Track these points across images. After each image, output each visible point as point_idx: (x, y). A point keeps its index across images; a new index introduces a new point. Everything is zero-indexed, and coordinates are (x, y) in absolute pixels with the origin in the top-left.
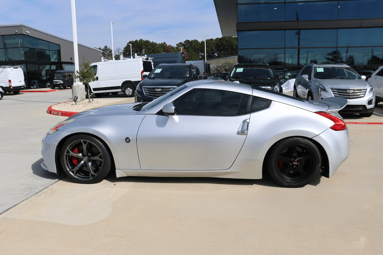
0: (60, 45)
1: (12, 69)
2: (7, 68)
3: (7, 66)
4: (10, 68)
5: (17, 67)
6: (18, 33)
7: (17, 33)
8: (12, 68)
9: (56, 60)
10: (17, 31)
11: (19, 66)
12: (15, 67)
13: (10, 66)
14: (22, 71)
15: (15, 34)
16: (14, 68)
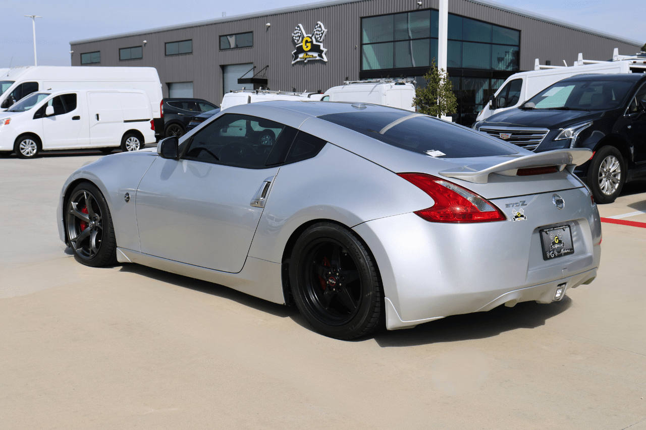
0: (520, 31)
1: (391, 87)
2: (382, 83)
3: (384, 79)
4: (388, 84)
5: (404, 81)
6: (423, 8)
7: (420, 8)
8: (393, 84)
9: (508, 66)
10: (420, 3)
11: (409, 79)
12: (400, 81)
13: (389, 80)
14: (414, 91)
15: (418, 10)
16: (396, 84)
